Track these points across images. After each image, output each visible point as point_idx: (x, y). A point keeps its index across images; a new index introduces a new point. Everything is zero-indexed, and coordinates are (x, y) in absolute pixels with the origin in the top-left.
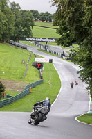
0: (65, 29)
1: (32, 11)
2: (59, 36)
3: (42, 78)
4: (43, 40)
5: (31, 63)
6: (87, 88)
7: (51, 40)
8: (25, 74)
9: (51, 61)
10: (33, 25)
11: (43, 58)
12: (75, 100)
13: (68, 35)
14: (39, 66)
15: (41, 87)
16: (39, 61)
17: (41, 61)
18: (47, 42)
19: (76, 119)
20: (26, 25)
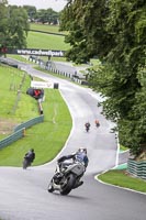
0: (79, 36)
1: (25, 7)
2: (69, 47)
3: (42, 113)
4: (44, 53)
5: (25, 89)
6: (114, 130)
7: (57, 54)
8: (15, 107)
9: (56, 86)
10: (27, 30)
11: (45, 82)
12: (96, 147)
13: (83, 46)
14: (37, 94)
15: (40, 128)
16: (37, 87)
17: (40, 87)
18: (50, 56)
19: (96, 177)
20: (17, 29)
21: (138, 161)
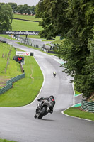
0: (48, 21)
1: (10, 4)
2: (42, 29)
3: (23, 72)
4: (23, 33)
5: (12, 57)
6: (72, 81)
7: (31, 33)
8: (6, 68)
9: (32, 54)
10: (12, 19)
11: (24, 52)
12: (59, 93)
13: (51, 28)
14: (19, 60)
15: (23, 82)
16: (20, 55)
18: (27, 35)
19: (62, 112)
20: (5, 18)
21: (89, 101)
